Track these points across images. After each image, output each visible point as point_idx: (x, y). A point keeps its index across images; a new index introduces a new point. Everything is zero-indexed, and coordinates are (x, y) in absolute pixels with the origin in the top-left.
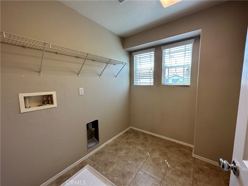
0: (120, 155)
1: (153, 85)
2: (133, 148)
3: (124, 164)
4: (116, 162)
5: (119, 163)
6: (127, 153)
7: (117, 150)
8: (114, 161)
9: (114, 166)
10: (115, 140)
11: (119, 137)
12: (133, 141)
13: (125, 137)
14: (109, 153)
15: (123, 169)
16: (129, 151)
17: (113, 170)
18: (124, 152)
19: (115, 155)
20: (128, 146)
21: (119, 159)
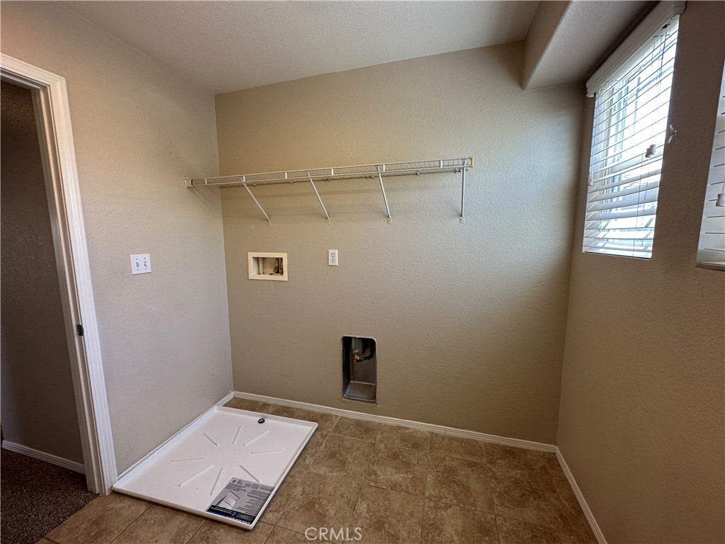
0: (379, 473)
1: (649, 255)
2: (429, 498)
3: (349, 493)
4: (348, 473)
5: (349, 480)
6: (394, 486)
7: (395, 456)
8: (350, 466)
9: (333, 472)
10: (437, 435)
11: (461, 441)
12: (475, 486)
13: (475, 455)
14: (373, 445)
15: (331, 498)
16: (411, 490)
17: (320, 476)
18: (398, 477)
19: (373, 460)
20: (430, 479)
21: (361, 475)
